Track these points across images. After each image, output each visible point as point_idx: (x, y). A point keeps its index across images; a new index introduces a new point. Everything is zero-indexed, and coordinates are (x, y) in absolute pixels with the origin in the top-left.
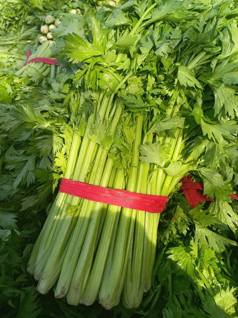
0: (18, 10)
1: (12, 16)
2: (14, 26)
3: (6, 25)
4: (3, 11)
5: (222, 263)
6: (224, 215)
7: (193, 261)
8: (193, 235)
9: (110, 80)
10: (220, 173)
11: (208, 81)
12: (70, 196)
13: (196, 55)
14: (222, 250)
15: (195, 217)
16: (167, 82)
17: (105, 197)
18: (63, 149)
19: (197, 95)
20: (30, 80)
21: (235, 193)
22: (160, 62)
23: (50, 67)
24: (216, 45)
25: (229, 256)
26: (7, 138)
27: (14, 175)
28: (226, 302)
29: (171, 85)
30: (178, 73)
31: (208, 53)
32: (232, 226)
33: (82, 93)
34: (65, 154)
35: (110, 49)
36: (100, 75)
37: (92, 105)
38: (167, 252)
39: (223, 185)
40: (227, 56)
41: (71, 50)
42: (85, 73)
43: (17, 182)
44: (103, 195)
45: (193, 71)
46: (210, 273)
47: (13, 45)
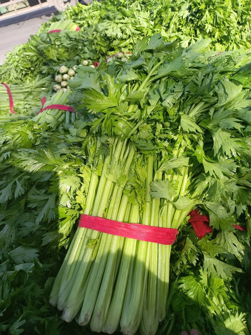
0: (34, 61)
1: (28, 67)
2: (30, 75)
3: (22, 74)
4: (20, 62)
5: (231, 291)
6: (230, 245)
7: (204, 290)
8: (202, 265)
9: (124, 127)
10: (223, 206)
11: (207, 126)
12: (89, 230)
13: (196, 105)
14: (230, 279)
15: (203, 247)
16: (172, 128)
17: (121, 230)
18: (82, 188)
19: (199, 138)
20: (48, 126)
21: (238, 224)
22: (166, 111)
23: (65, 113)
24: (213, 96)
25: (237, 284)
26: (29, 179)
27: (36, 213)
28: (235, 327)
29: (175, 132)
30: (181, 121)
31: (206, 103)
32: (238, 255)
33: (99, 138)
34: (84, 192)
35: (123, 101)
36: (115, 123)
37: (108, 148)
38: (180, 281)
39: (227, 216)
40: (222, 105)
41: (89, 103)
42: (102, 121)
43: (39, 220)
44: (120, 228)
45: (194, 118)
46: (219, 300)
47: (29, 93)
